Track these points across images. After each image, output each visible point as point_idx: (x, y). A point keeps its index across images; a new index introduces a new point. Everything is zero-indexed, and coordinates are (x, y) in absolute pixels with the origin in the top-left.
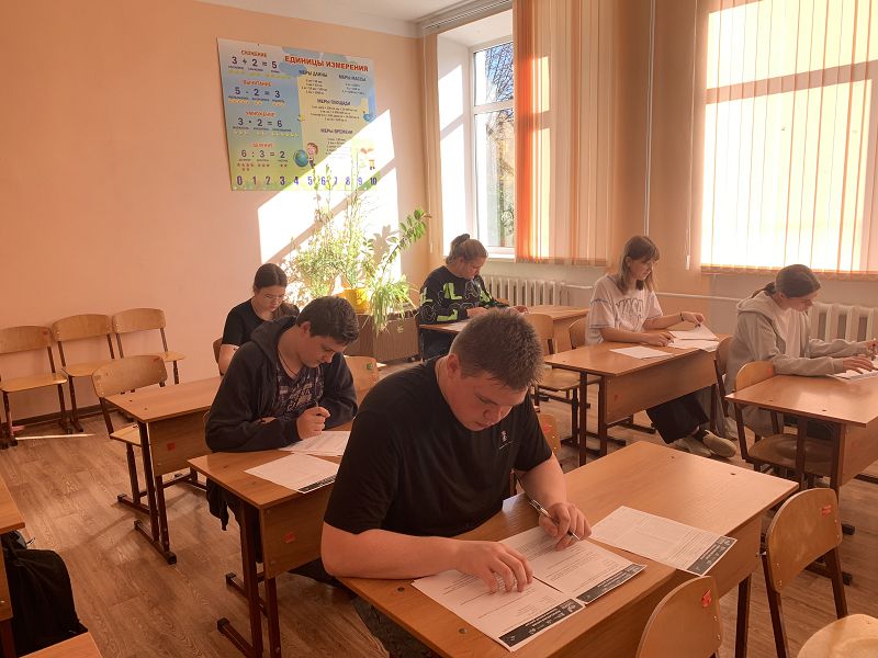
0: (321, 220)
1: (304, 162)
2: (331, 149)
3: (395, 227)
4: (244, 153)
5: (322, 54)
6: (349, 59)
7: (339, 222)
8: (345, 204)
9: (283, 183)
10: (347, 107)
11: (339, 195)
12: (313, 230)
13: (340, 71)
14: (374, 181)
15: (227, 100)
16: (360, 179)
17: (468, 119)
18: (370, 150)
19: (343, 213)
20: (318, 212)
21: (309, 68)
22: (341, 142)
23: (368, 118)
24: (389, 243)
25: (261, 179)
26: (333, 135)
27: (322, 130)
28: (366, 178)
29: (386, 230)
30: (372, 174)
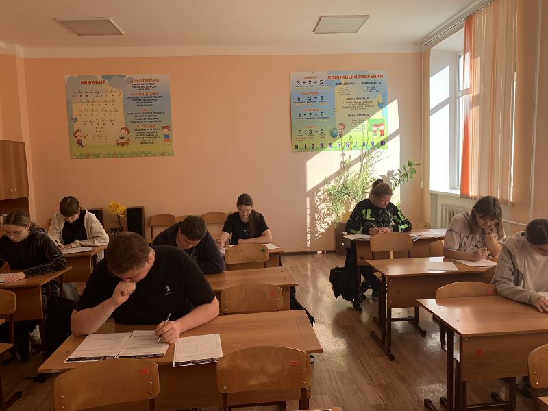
0: (345, 167)
2: (354, 126)
4: (300, 132)
5: (352, 72)
6: (370, 72)
7: (356, 168)
8: (361, 158)
9: (322, 147)
10: (367, 100)
12: (339, 173)
13: (364, 80)
14: (383, 143)
15: (293, 104)
16: (373, 143)
19: (359, 163)
20: (343, 162)
21: (343, 81)
22: (360, 122)
23: (382, 105)
24: (392, 181)
25: (309, 146)
26: (356, 118)
27: (349, 116)
28: (377, 142)
29: (390, 173)
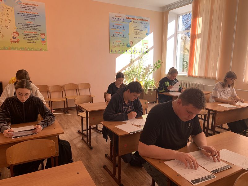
0: (132, 62)
1: (129, 46)
2: (136, 43)
3: (152, 65)
4: (113, 43)
5: (136, 17)
6: (143, 18)
7: (137, 63)
8: (139, 58)
9: (123, 52)
10: (142, 31)
11: (137, 55)
12: (130, 65)
13: (141, 21)
14: (147, 52)
15: (110, 29)
16: (143, 51)
17: (176, 35)
18: (147, 43)
19: (138, 60)
20: (131, 60)
21: (133, 20)
22: (139, 41)
23: (147, 34)
24: (150, 69)
25: (117, 51)
26: (137, 39)
27: (135, 38)
28: (145, 51)
29: (149, 66)
30: (147, 50)
